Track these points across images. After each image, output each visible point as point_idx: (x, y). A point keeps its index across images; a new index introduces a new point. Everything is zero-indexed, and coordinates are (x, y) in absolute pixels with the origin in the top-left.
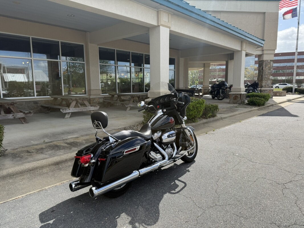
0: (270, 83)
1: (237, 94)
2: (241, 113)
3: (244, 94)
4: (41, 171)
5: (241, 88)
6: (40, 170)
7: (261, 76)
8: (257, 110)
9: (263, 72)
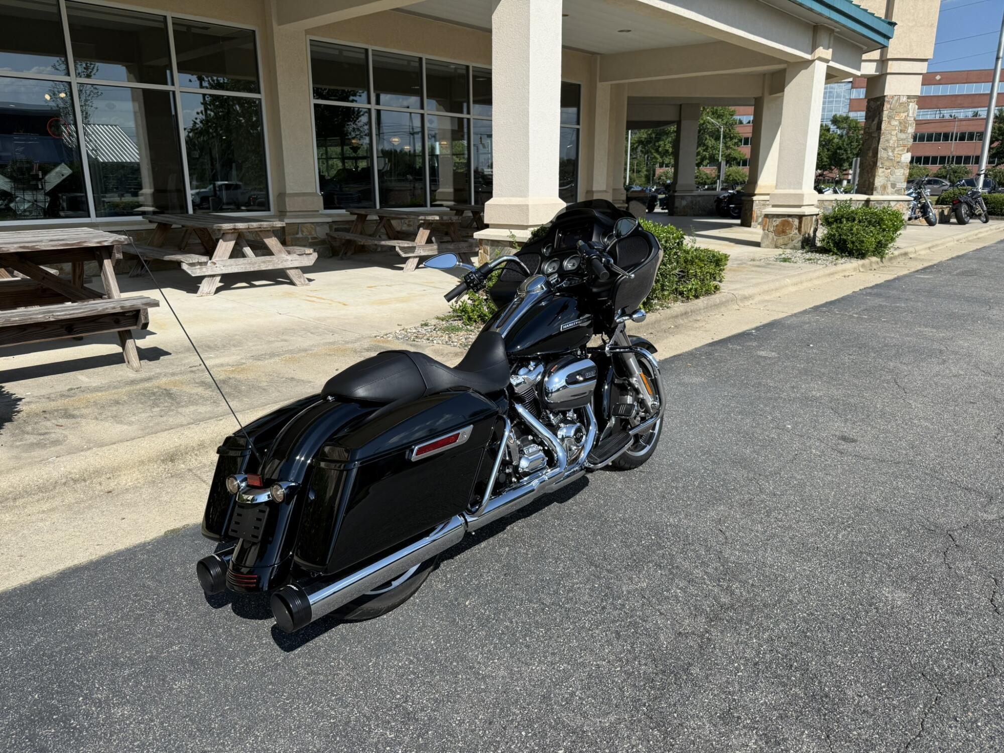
0: (903, 177)
1: (790, 216)
3: (811, 215)
5: (803, 195)
8: (855, 269)
9: (879, 139)
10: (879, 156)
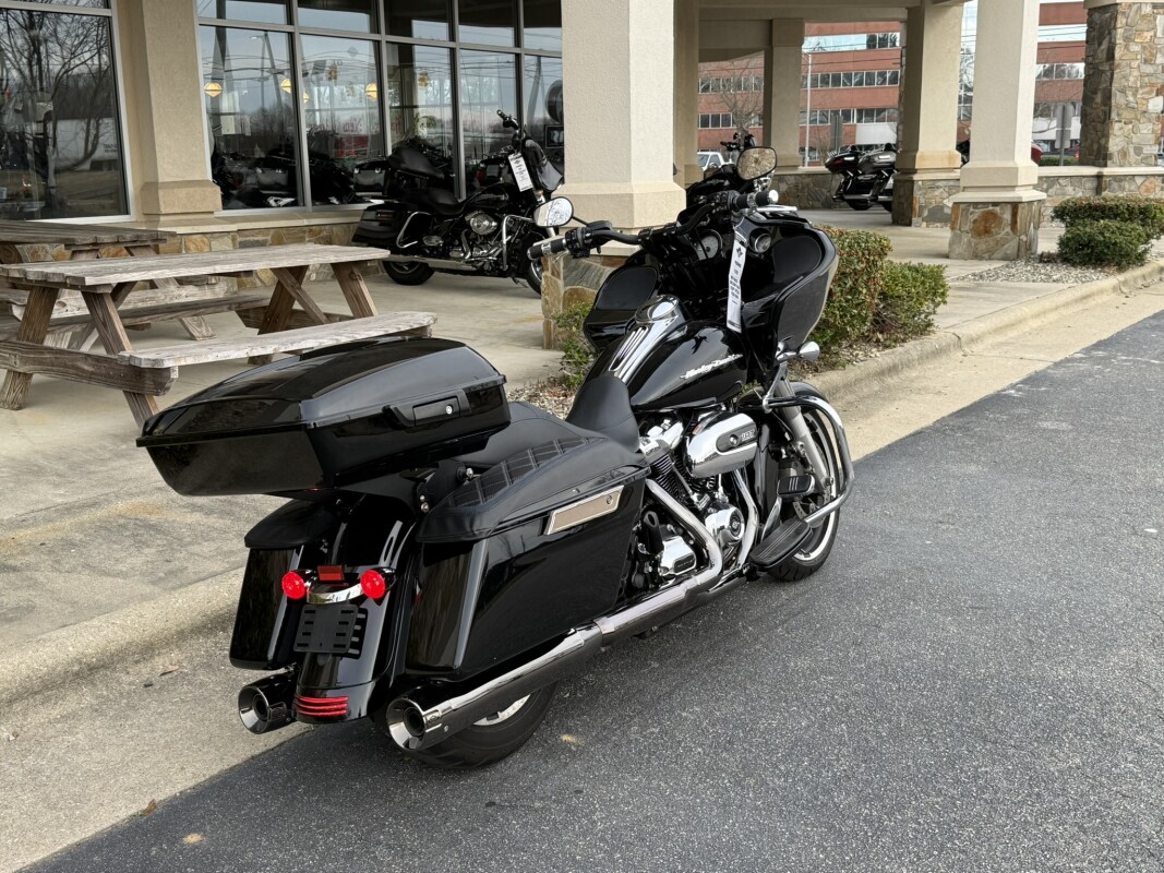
0: (1152, 137)
1: (995, 204)
2: (1045, 313)
3: (1031, 203)
4: (144, 670)
5: (1017, 169)
6: (137, 662)
7: (1099, 98)
8: (1114, 289)
9: (1112, 74)
10: (1113, 101)
